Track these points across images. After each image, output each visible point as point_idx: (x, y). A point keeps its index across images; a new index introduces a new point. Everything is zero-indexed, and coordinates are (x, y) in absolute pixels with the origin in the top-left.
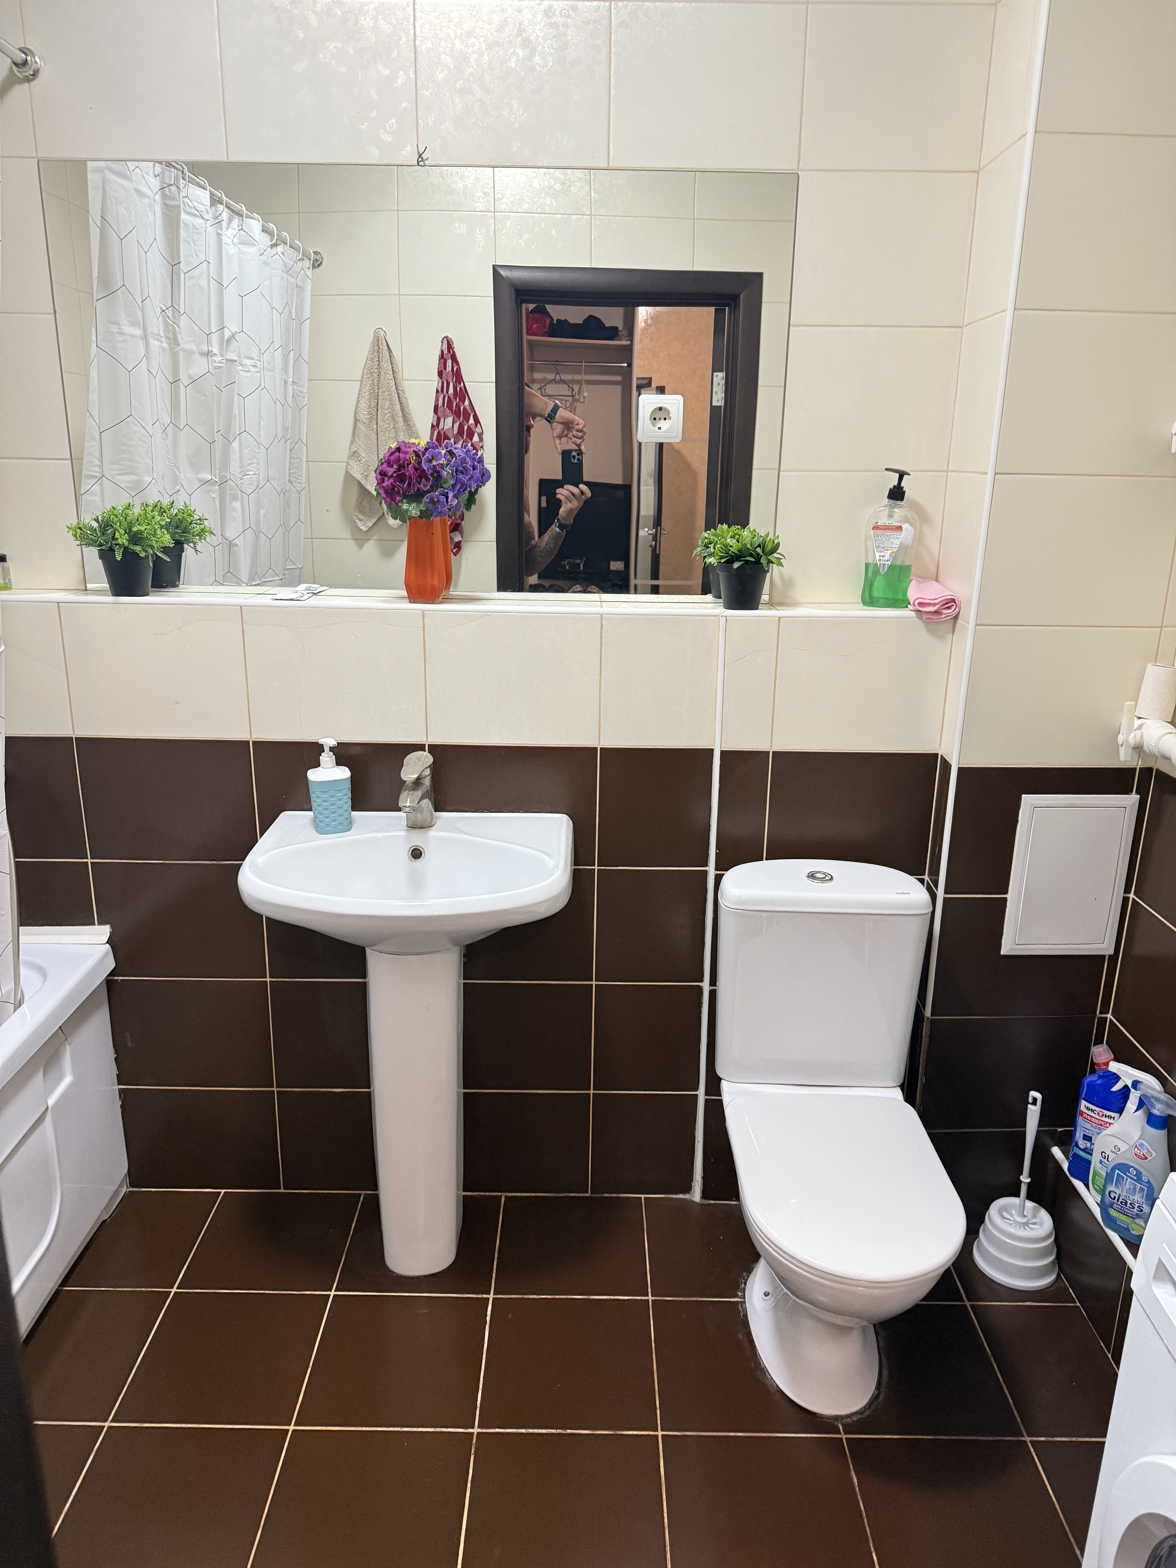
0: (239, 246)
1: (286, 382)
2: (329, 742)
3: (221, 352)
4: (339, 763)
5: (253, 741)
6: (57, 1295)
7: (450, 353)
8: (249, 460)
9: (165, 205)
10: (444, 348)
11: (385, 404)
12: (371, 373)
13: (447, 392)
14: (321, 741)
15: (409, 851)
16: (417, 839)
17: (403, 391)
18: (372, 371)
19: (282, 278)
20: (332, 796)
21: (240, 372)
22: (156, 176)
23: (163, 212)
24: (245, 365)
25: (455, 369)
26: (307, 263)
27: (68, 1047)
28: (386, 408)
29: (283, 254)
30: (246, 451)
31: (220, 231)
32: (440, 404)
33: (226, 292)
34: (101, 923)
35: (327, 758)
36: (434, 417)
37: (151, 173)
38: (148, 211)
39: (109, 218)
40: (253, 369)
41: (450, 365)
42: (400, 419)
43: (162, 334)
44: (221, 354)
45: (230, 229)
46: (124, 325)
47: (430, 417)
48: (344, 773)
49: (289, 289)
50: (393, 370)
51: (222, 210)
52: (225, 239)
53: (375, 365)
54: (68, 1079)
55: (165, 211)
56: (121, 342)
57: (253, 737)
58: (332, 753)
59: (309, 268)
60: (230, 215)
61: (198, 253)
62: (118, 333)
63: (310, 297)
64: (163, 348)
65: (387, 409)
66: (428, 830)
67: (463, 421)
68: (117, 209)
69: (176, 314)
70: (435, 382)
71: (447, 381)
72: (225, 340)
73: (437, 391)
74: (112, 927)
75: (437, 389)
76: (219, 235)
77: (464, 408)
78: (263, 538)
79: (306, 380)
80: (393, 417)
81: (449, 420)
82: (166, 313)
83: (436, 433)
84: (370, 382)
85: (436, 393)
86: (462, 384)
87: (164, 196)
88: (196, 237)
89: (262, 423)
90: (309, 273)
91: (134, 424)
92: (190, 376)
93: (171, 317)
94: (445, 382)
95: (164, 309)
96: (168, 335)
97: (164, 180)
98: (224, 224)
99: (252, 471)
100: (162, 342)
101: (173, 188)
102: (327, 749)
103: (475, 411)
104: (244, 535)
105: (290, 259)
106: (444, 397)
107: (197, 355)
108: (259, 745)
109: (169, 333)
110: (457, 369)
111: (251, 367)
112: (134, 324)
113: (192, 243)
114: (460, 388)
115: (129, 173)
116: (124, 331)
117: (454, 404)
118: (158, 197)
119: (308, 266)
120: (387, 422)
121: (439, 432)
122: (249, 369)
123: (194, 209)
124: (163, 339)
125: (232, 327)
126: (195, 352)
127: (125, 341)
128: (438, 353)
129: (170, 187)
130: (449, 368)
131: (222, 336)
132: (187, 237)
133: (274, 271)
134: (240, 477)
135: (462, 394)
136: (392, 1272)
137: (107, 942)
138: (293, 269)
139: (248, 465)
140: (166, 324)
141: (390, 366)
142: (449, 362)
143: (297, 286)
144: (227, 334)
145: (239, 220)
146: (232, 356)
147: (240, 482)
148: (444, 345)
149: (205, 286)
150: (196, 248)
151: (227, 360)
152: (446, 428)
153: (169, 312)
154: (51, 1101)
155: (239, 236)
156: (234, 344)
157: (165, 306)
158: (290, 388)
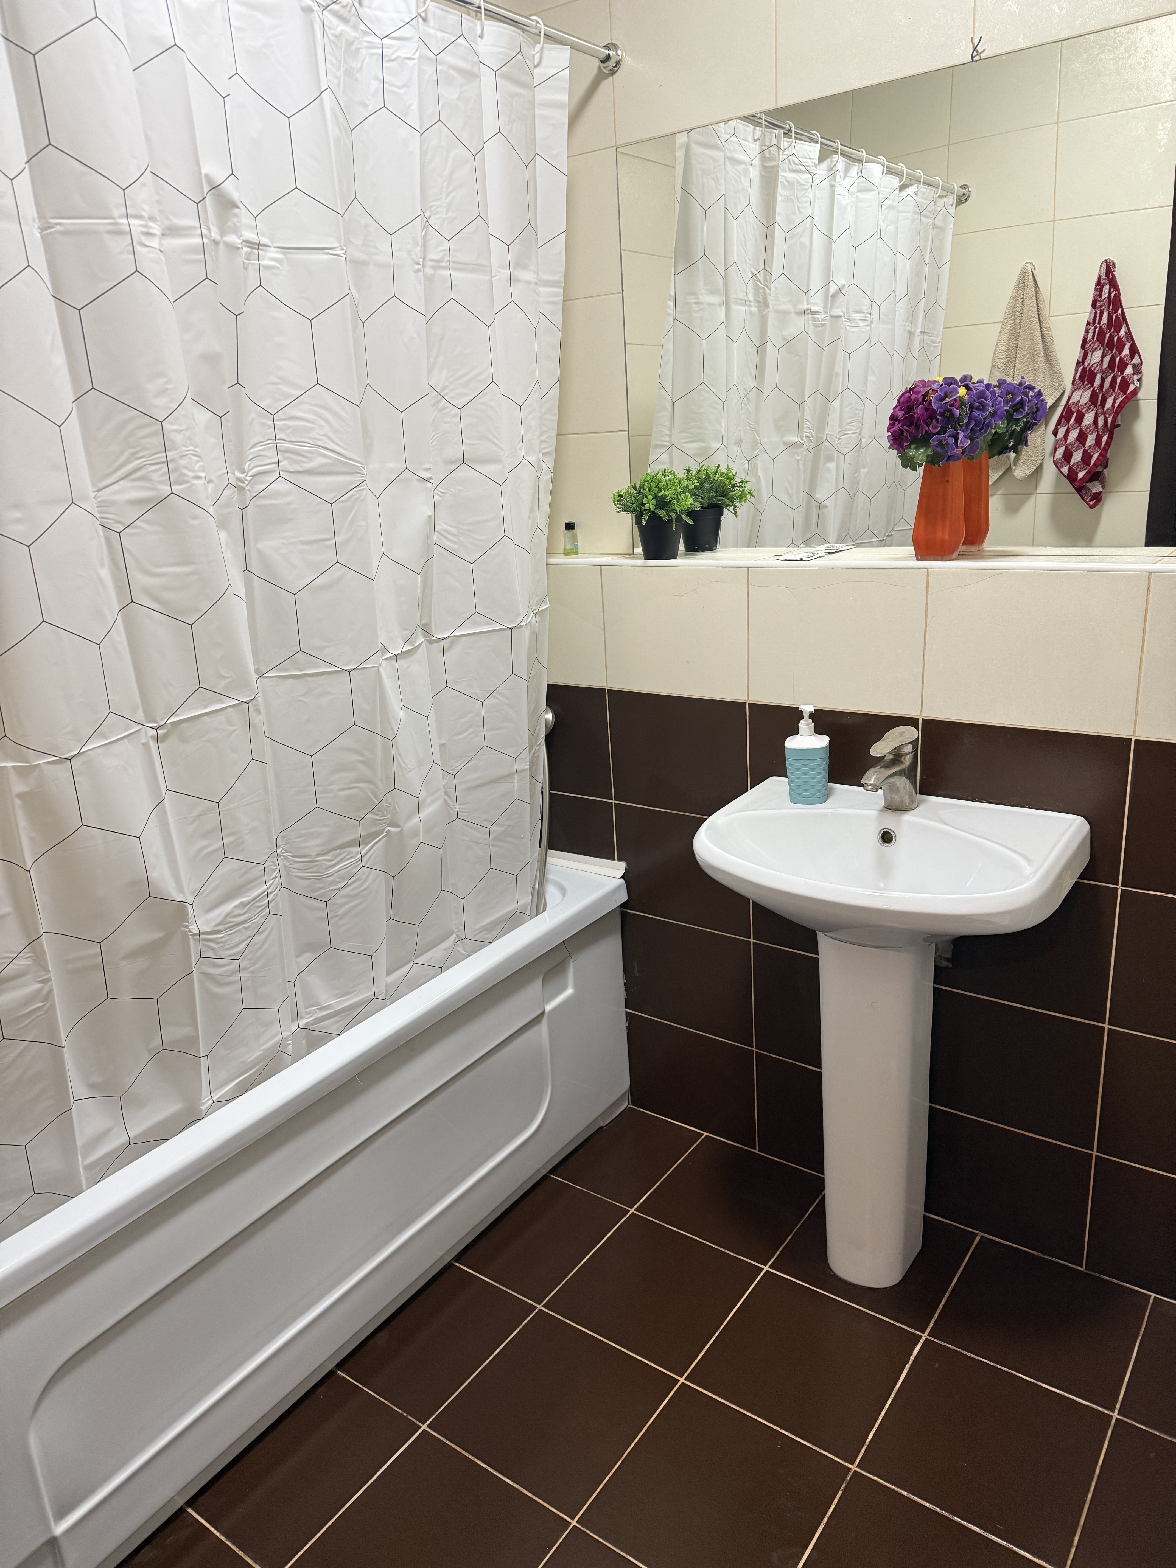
0: (857, 194)
1: (911, 333)
2: (808, 709)
3: (825, 309)
4: (818, 731)
5: (749, 703)
6: (545, 1178)
7: (1108, 278)
8: (849, 418)
9: (764, 167)
10: (1102, 272)
11: (1024, 344)
12: (1014, 312)
13: (1099, 323)
14: (801, 708)
15: (879, 833)
16: (890, 822)
17: (1049, 328)
18: (1015, 309)
19: (913, 220)
20: (805, 765)
21: (847, 327)
22: (755, 141)
23: (761, 175)
24: (853, 320)
25: (1113, 295)
26: (951, 199)
27: (572, 964)
28: (1026, 348)
29: (916, 194)
30: (846, 410)
31: (833, 183)
32: (1090, 337)
33: (834, 246)
34: (620, 859)
35: (805, 725)
36: (1080, 353)
37: (750, 139)
38: (742, 177)
39: (694, 192)
40: (861, 324)
41: (1107, 291)
42: (1041, 360)
43: (751, 299)
44: (825, 311)
45: (847, 179)
46: (702, 294)
47: (1076, 353)
48: (823, 741)
49: (922, 231)
50: (1038, 307)
51: (837, 159)
52: (838, 190)
53: (1018, 304)
54: (569, 991)
55: (763, 174)
56: (697, 311)
57: (750, 699)
58: (811, 721)
59: (952, 205)
60: (847, 163)
61: (802, 210)
62: (696, 303)
63: (951, 236)
64: (750, 312)
65: (1027, 350)
66: (904, 814)
67: (1115, 352)
68: (703, 180)
69: (767, 276)
70: (1086, 312)
71: (1101, 310)
72: (830, 295)
73: (1088, 323)
74: (627, 864)
75: (1088, 321)
76: (832, 186)
77: (1119, 338)
78: (861, 499)
79: (942, 327)
80: (1033, 359)
81: (1098, 355)
82: (757, 277)
83: (1080, 370)
84: (1011, 322)
85: (1087, 325)
86: (1120, 312)
87: (764, 159)
88: (800, 194)
89: (871, 378)
90: (952, 210)
91: (705, 391)
92: (784, 338)
93: (762, 280)
94: (1099, 312)
95: (755, 272)
96: (758, 299)
97: (764, 143)
98: (839, 175)
99: (852, 430)
100: (750, 306)
101: (774, 149)
102: (806, 716)
103: (1133, 340)
104: (836, 495)
105: (924, 198)
106: (1095, 328)
107: (793, 314)
108: (756, 708)
109: (759, 297)
110: (1115, 294)
111: (859, 322)
112: (714, 292)
113: (796, 201)
114: (1117, 316)
115: (720, 143)
116: (701, 301)
117: (1108, 335)
118: (756, 162)
119: (951, 203)
120: (1025, 364)
121: (1084, 369)
122: (857, 323)
123: (800, 167)
124: (752, 304)
125: (840, 280)
126: (791, 313)
127: (701, 310)
128: (1096, 279)
129: (771, 148)
130: (1105, 295)
131: (828, 291)
132: (791, 195)
133: (900, 214)
134: (838, 437)
135: (1119, 321)
136: (831, 1270)
137: (622, 877)
138: (929, 209)
139: (848, 424)
140: (757, 288)
141: (1035, 302)
142: (1106, 289)
143: (934, 226)
144: (833, 289)
145: (859, 166)
146: (837, 312)
147: (837, 442)
148: (1102, 269)
149: (808, 244)
150: (799, 204)
151: (832, 317)
152: (1092, 362)
153: (761, 276)
154: (548, 1008)
155: (858, 183)
156: (841, 298)
157: (756, 270)
158: (917, 340)
